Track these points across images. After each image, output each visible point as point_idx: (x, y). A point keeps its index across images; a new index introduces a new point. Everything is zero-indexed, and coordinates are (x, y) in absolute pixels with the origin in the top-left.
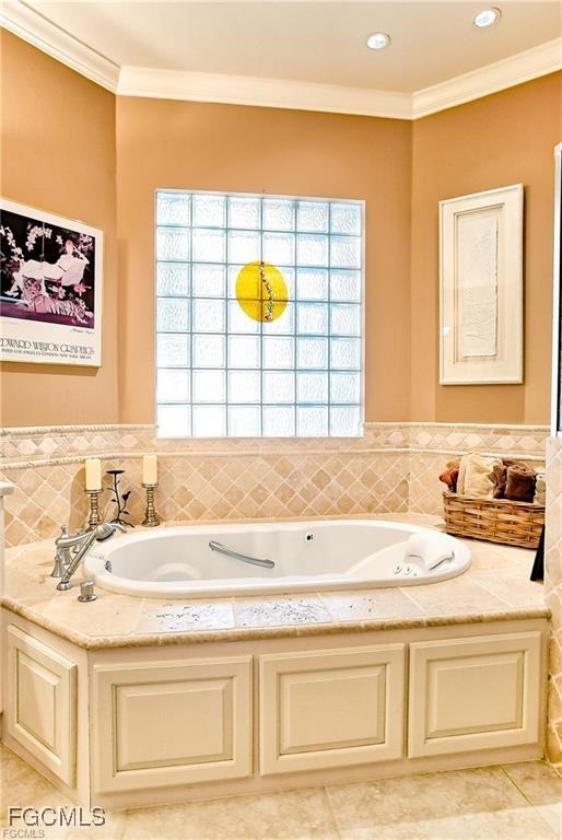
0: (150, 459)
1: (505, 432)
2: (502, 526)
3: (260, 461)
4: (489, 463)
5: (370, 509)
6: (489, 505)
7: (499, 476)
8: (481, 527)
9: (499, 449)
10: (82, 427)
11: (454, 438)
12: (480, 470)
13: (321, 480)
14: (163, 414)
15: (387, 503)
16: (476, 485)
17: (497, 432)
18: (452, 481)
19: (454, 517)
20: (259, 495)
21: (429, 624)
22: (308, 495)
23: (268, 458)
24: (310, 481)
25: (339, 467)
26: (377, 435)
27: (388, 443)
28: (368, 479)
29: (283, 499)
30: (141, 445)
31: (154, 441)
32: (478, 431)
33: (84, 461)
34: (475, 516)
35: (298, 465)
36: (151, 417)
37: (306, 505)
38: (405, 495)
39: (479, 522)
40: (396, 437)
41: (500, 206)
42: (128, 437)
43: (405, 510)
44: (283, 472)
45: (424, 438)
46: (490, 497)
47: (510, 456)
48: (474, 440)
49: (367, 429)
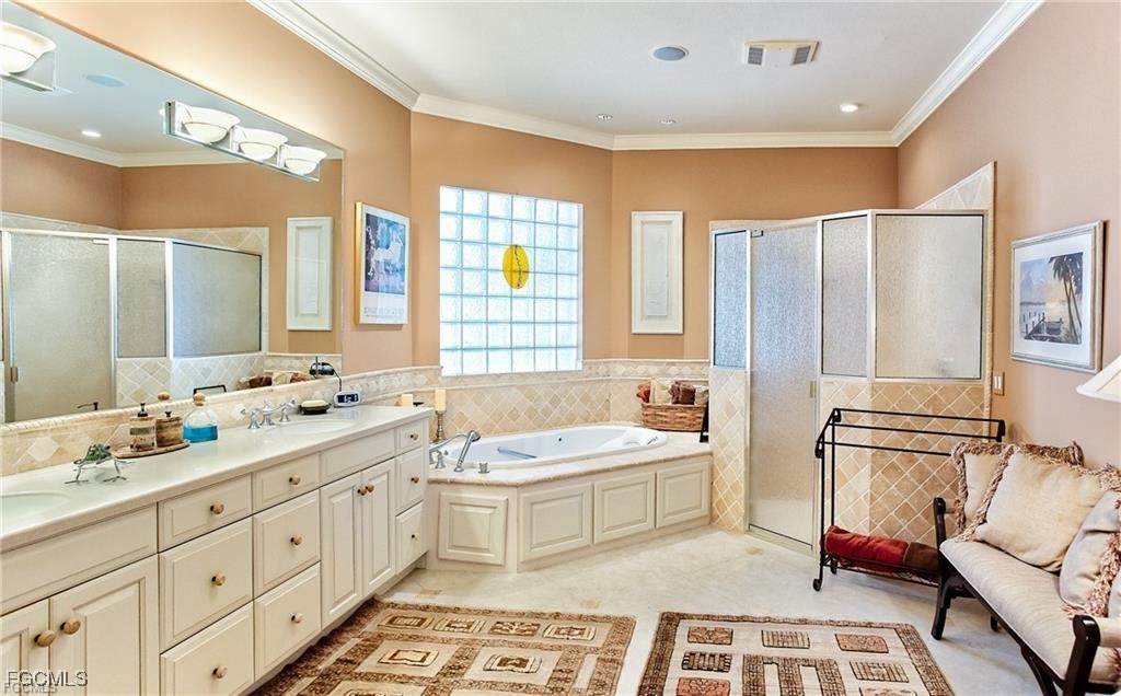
0: (440, 393)
1: (673, 364)
2: (678, 420)
3: (514, 390)
4: (669, 383)
5: (586, 421)
6: (669, 408)
7: (675, 391)
8: (666, 422)
9: (669, 376)
10: (396, 370)
11: (641, 369)
12: (664, 388)
13: (555, 402)
14: (444, 358)
15: (597, 415)
16: (661, 397)
17: (668, 364)
18: (646, 396)
19: (649, 418)
20: (514, 415)
21: (665, 461)
22: (546, 412)
23: (519, 388)
24: (547, 403)
25: (566, 392)
26: (590, 368)
27: (597, 373)
28: (585, 399)
29: (530, 417)
30: (430, 382)
31: (440, 379)
32: (656, 364)
33: (399, 396)
34: (661, 416)
35: (540, 392)
36: (436, 360)
37: (544, 421)
38: (608, 409)
39: (665, 419)
40: (602, 369)
41: (670, 222)
42: (419, 376)
43: (608, 420)
44: (530, 398)
45: (621, 369)
46: (670, 404)
47: (678, 379)
48: (654, 370)
49: (584, 364)
